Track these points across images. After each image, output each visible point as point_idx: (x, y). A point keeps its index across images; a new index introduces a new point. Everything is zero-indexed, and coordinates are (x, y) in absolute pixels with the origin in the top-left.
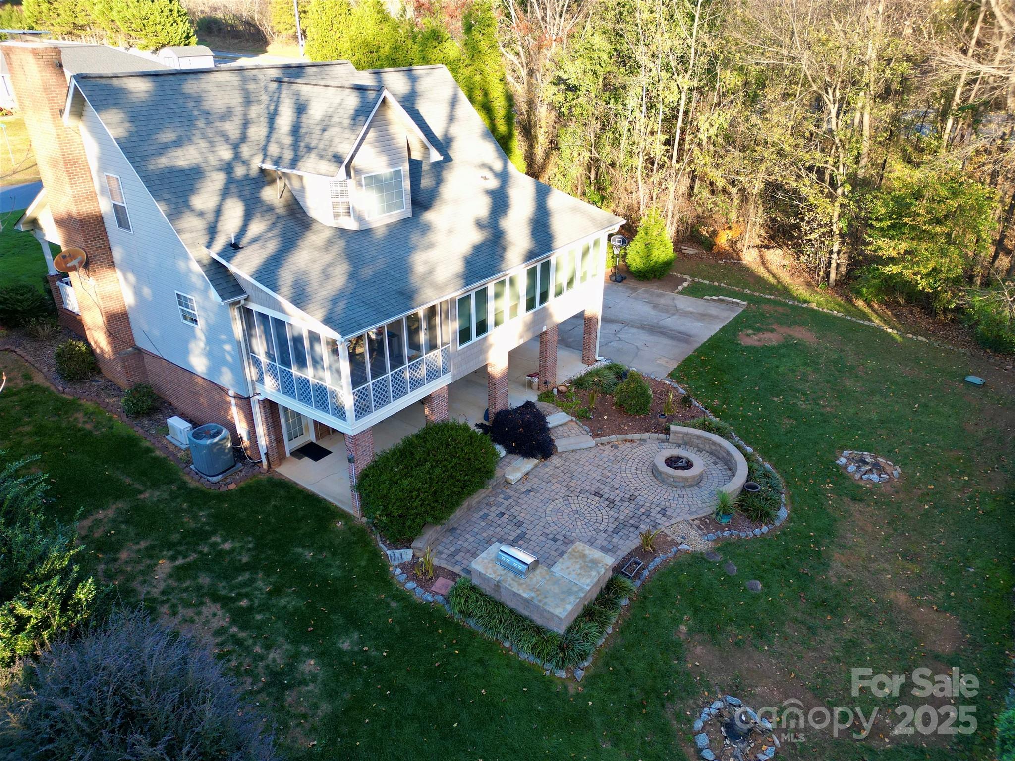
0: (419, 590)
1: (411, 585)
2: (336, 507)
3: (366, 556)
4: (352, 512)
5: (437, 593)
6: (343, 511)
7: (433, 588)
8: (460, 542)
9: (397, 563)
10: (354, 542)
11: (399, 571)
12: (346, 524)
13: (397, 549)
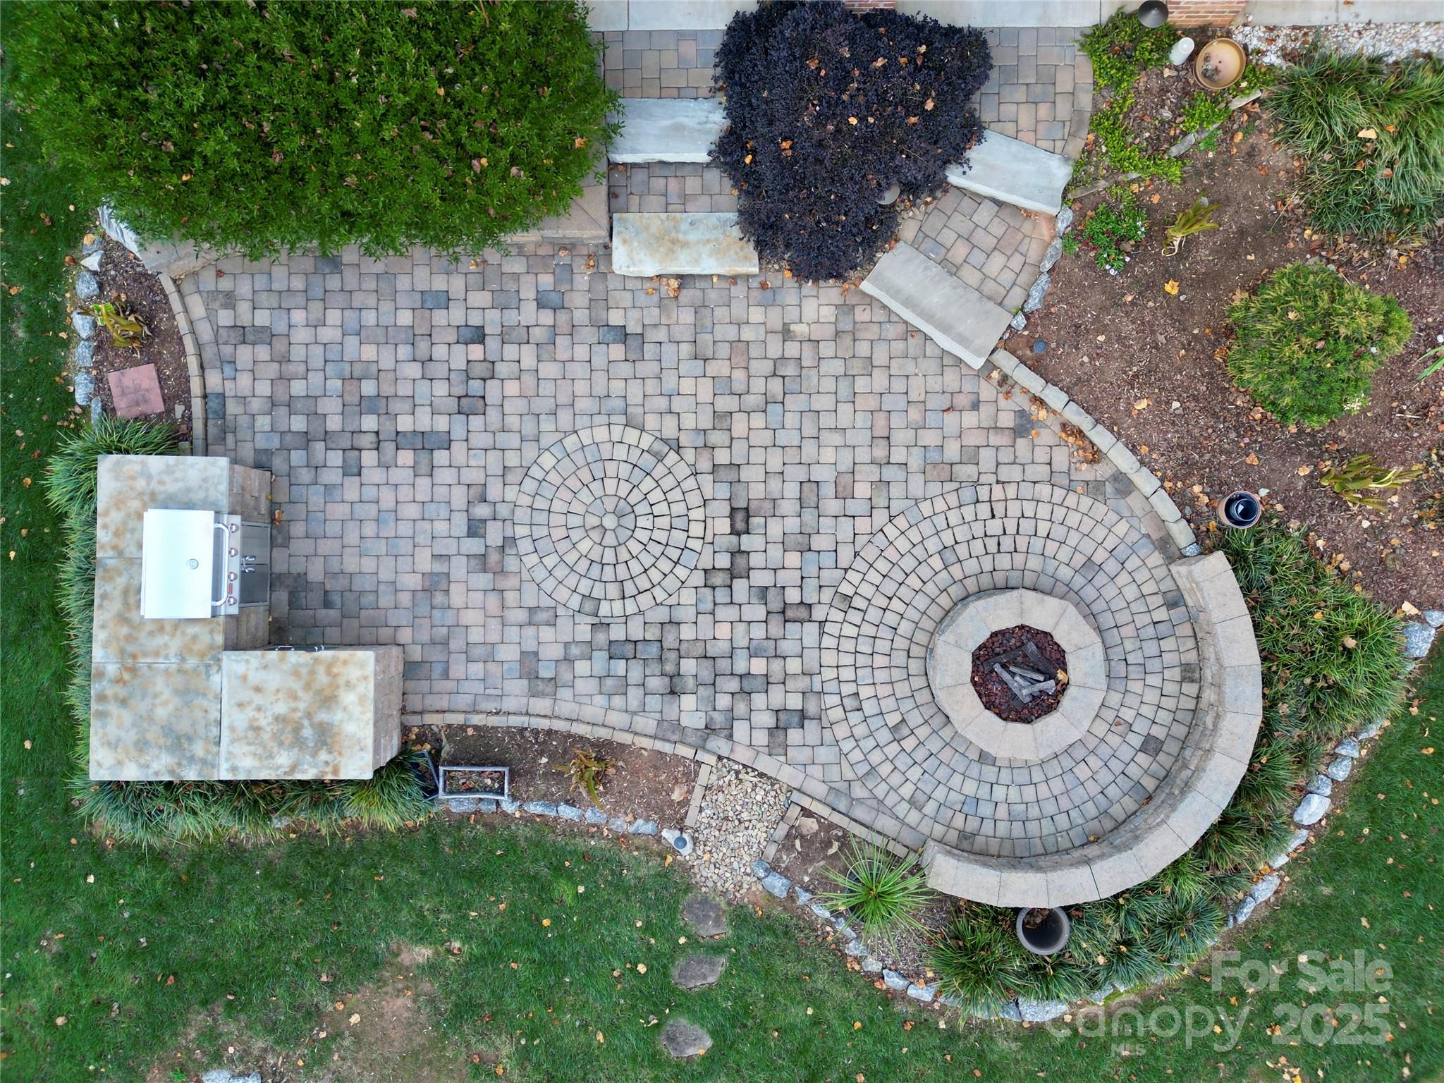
7: (114, 376)
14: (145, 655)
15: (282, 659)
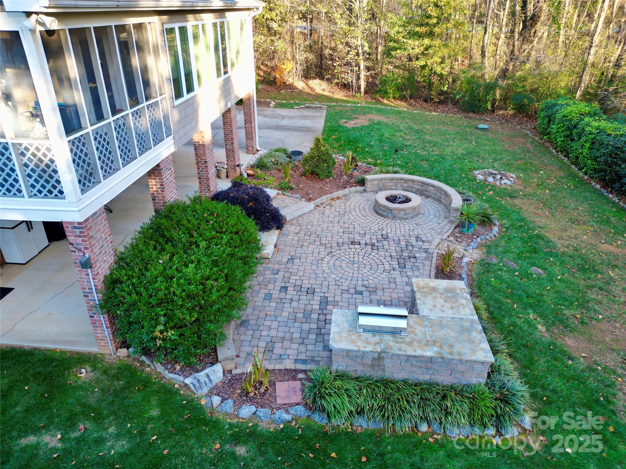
0: (263, 412)
1: (247, 411)
2: (63, 352)
3: (154, 401)
4: (94, 349)
5: (291, 405)
6: (78, 353)
7: (279, 401)
8: (264, 333)
9: (205, 390)
10: (123, 389)
11: (216, 400)
12: (95, 369)
13: (198, 371)
14: (426, 338)
15: (419, 299)
